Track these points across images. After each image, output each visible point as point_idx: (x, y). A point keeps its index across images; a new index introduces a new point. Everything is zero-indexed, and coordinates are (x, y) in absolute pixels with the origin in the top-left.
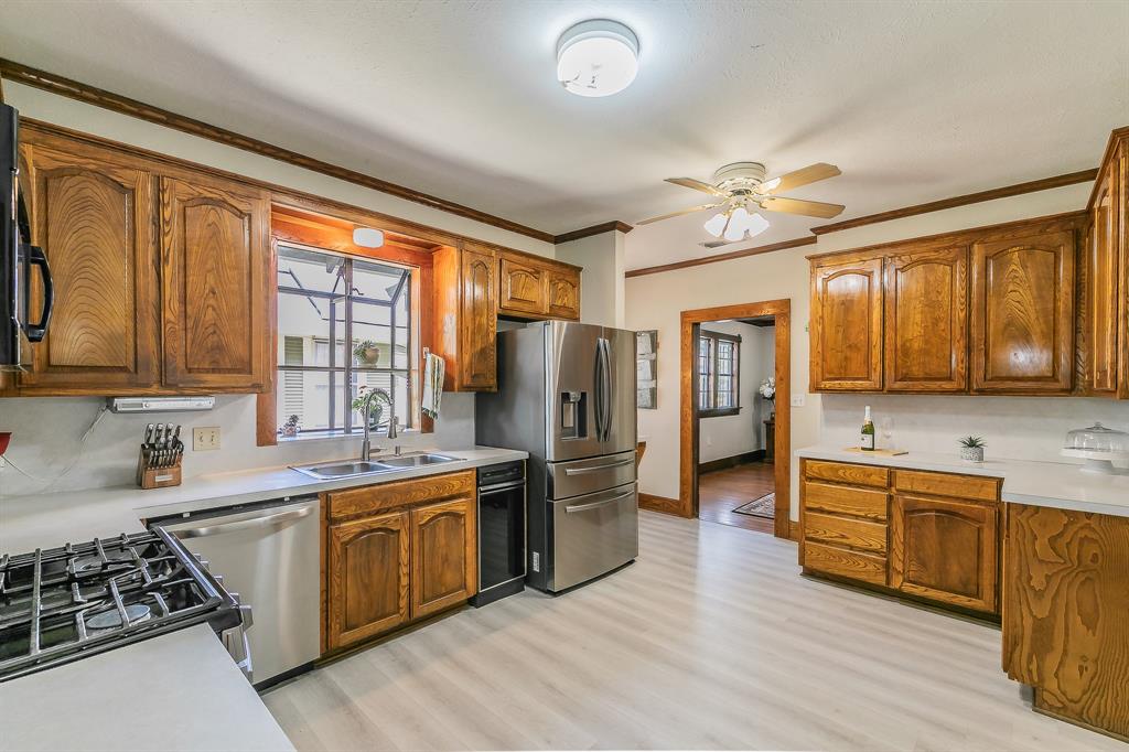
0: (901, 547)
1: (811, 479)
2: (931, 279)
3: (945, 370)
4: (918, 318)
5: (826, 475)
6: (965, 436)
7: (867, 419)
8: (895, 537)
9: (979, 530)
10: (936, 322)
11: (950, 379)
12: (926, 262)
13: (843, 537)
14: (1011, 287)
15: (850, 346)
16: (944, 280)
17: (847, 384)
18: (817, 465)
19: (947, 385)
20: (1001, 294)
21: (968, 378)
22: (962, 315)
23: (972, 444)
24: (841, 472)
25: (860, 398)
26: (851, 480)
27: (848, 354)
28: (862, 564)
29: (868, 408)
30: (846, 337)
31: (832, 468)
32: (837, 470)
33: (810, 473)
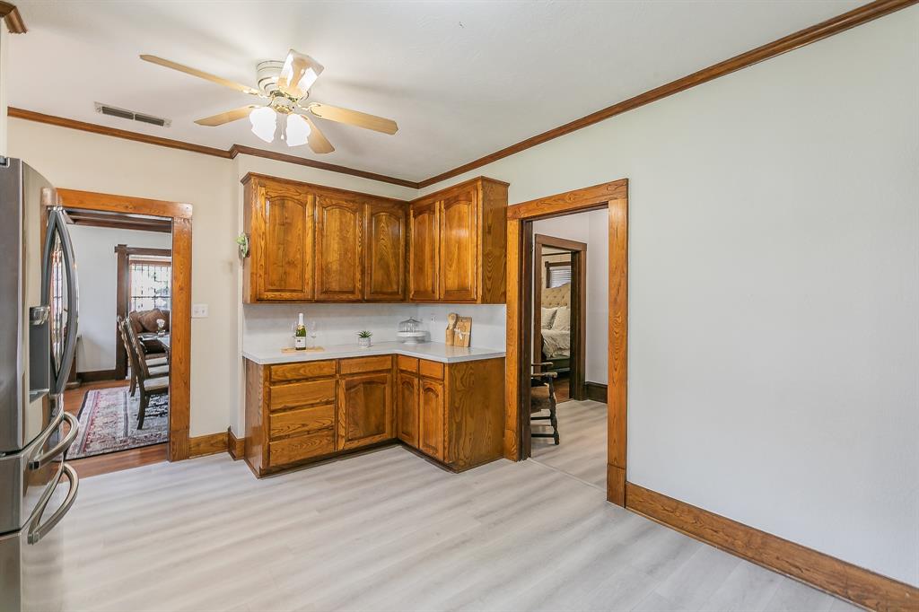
0: (344, 417)
1: (274, 383)
2: (344, 220)
3: (350, 286)
4: (336, 246)
5: (289, 376)
6: (361, 330)
7: (301, 323)
8: (340, 411)
9: (385, 388)
10: (346, 251)
11: (353, 292)
12: (340, 207)
13: (304, 425)
14: (382, 237)
15: (289, 263)
16: (350, 223)
17: (286, 295)
18: (281, 369)
19: (351, 297)
20: (378, 240)
21: (362, 292)
22: (360, 249)
23: (364, 336)
24: (301, 371)
25: (295, 306)
26: (310, 375)
27: (288, 270)
28: (318, 441)
29: (301, 315)
30: (285, 255)
31: (294, 369)
32: (299, 369)
33: (275, 377)
